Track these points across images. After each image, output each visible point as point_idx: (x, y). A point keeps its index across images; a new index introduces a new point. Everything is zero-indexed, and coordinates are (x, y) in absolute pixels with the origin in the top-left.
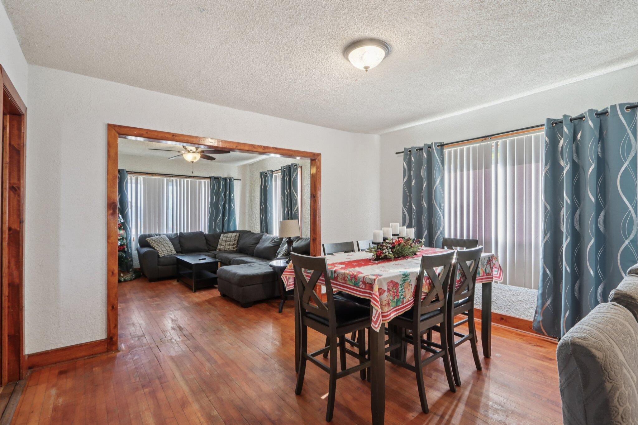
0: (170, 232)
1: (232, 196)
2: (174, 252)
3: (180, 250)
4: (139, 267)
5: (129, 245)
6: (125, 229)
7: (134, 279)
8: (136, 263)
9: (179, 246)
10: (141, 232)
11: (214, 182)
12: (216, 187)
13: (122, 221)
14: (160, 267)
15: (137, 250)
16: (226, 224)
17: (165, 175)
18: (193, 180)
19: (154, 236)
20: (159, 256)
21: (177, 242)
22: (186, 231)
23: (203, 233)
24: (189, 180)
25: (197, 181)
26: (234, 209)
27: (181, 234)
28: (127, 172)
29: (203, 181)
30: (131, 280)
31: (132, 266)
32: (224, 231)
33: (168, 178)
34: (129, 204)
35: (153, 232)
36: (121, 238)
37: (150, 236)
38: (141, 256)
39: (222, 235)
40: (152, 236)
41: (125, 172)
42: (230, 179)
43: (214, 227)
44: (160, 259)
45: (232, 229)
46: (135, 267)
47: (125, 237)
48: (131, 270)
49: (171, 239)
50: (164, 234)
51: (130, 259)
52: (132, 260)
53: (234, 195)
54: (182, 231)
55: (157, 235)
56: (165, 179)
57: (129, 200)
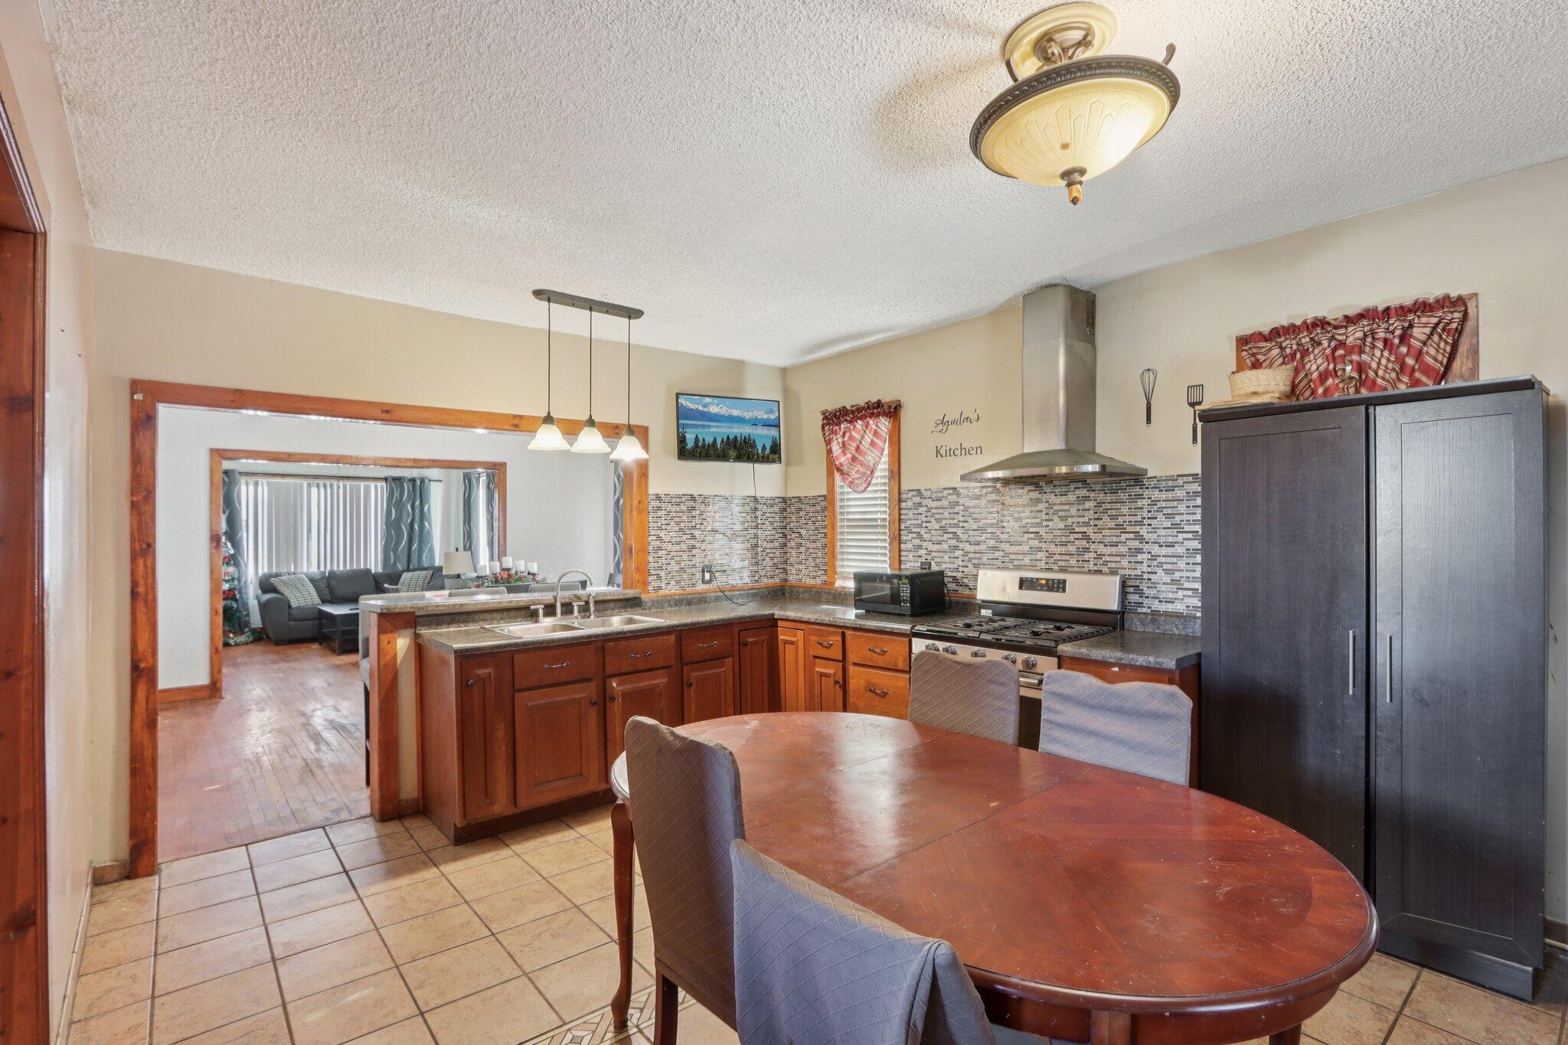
0: (314, 569)
1: (426, 508)
2: (317, 600)
3: (328, 597)
4: (261, 626)
5: (243, 590)
6: (237, 565)
7: (252, 642)
8: (256, 621)
9: (327, 591)
10: (263, 570)
11: (393, 485)
12: (396, 494)
13: (232, 551)
14: (291, 623)
15: (257, 598)
16: (414, 557)
17: (306, 476)
18: (355, 483)
19: (285, 575)
20: (290, 607)
21: (323, 585)
22: (341, 568)
23: (369, 571)
24: (348, 483)
25: (362, 484)
26: (429, 533)
27: (332, 573)
28: (240, 473)
29: (372, 485)
30: (246, 643)
31: (247, 624)
32: (411, 567)
33: (311, 481)
34: (244, 523)
35: (283, 570)
36: (230, 578)
37: (277, 575)
38: (264, 607)
39: (404, 575)
40: (281, 576)
41: (237, 475)
42: (422, 481)
43: (392, 561)
44: (292, 611)
45: (426, 564)
46: (253, 626)
47: (236, 577)
48: (246, 630)
49: (313, 581)
50: (301, 573)
51: (245, 613)
52: (248, 615)
53: (429, 508)
54: (335, 569)
55: (289, 574)
56: (305, 482)
57: (244, 517)
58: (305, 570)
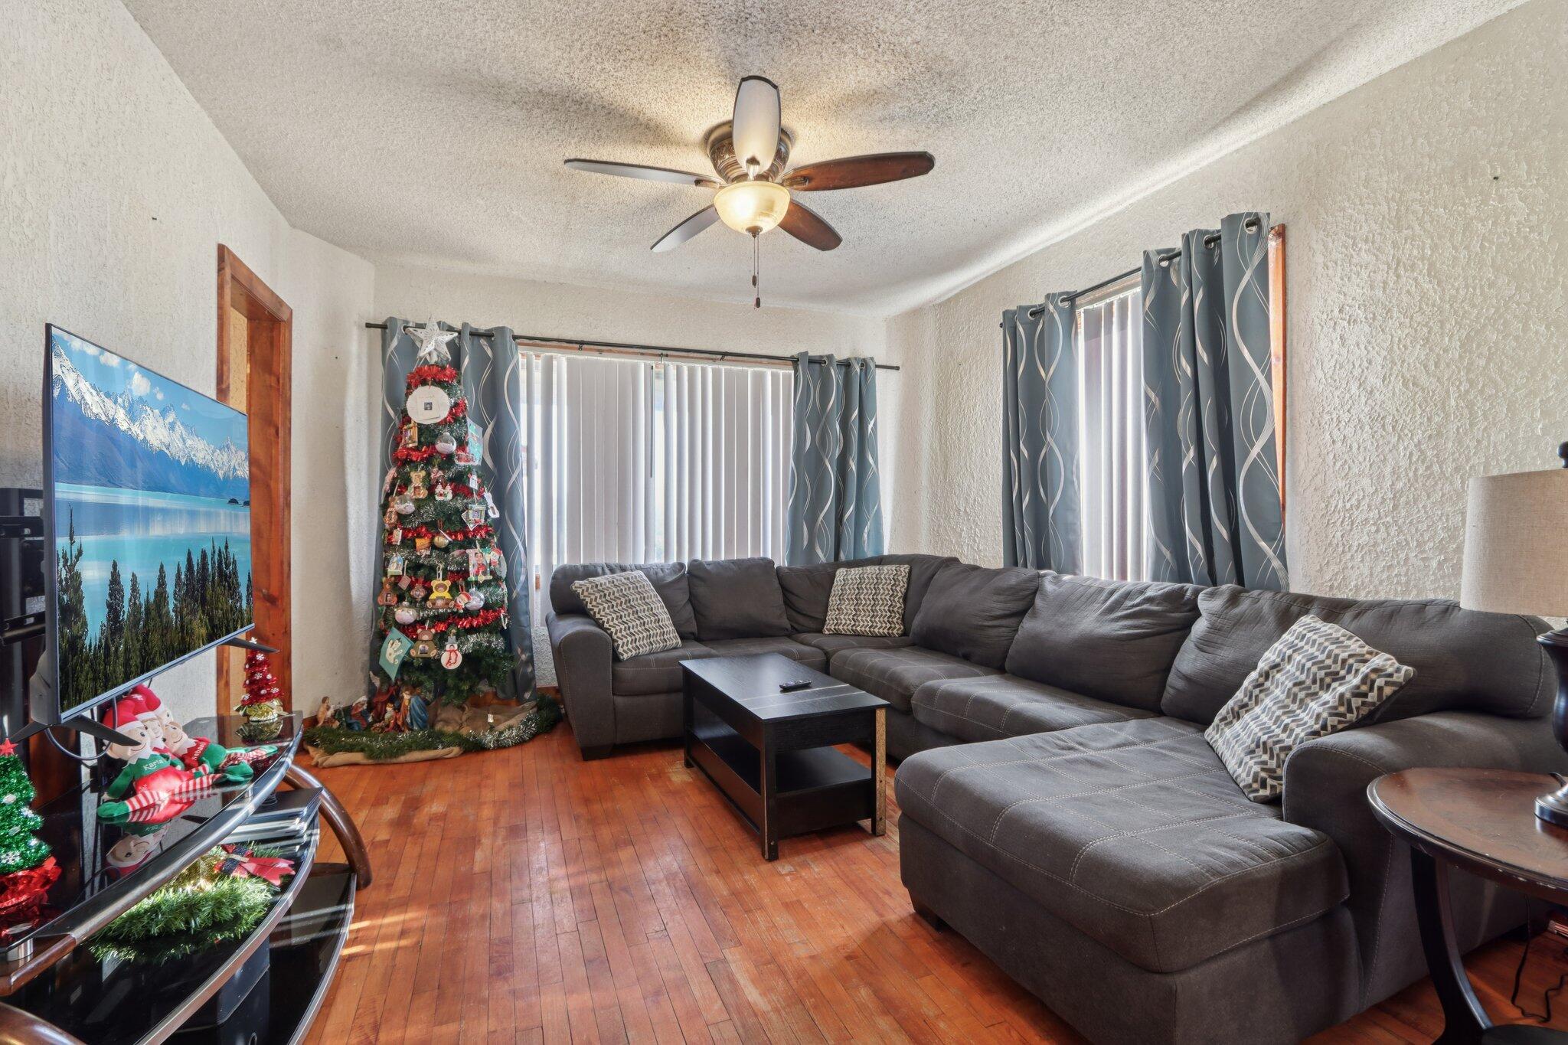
0: (657, 560)
1: (870, 426)
2: (674, 639)
3: (693, 627)
4: (555, 684)
5: (521, 605)
6: (506, 547)
7: (534, 737)
8: (546, 672)
9: (688, 612)
10: (562, 559)
11: (809, 377)
12: (815, 395)
13: (494, 514)
14: (619, 700)
15: (548, 622)
16: (849, 531)
17: (643, 350)
18: (737, 368)
19: (604, 573)
20: (616, 658)
21: (682, 598)
22: (710, 558)
23: (771, 563)
24: (723, 368)
25: (750, 371)
26: (876, 477)
27: (695, 565)
28: (515, 338)
29: (769, 372)
30: (521, 743)
31: (531, 679)
32: (842, 557)
33: (652, 362)
34: (523, 455)
35: (599, 559)
36: (490, 577)
37: (589, 572)
38: (562, 651)
39: (841, 573)
40: (596, 575)
42: (864, 364)
43: (805, 543)
44: (620, 668)
45: (869, 552)
46: (541, 684)
47: (504, 575)
48: (527, 695)
49: (661, 587)
50: (638, 568)
51: (524, 657)
52: (530, 661)
53: (875, 424)
54: (699, 556)
55: (612, 571)
56: (642, 364)
57: (523, 441)
58: (641, 561)
